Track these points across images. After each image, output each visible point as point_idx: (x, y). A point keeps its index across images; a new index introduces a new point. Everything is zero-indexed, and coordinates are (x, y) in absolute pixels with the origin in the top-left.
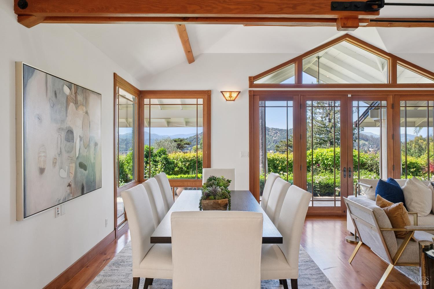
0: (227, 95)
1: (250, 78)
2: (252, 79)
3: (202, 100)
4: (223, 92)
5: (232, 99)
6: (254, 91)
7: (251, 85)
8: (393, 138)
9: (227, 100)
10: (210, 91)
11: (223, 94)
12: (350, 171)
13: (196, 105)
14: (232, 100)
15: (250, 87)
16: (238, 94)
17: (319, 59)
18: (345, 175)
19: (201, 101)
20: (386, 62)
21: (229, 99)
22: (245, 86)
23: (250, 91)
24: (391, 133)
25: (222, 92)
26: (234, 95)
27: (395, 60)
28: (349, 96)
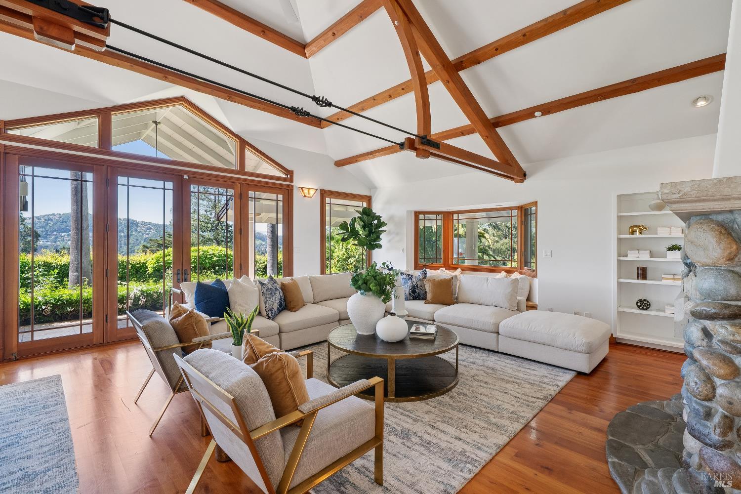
2: (2, 124)
7: (1, 135)
12: (185, 274)
17: (157, 125)
18: (178, 279)
20: (233, 144)
27: (243, 143)
28: (186, 177)
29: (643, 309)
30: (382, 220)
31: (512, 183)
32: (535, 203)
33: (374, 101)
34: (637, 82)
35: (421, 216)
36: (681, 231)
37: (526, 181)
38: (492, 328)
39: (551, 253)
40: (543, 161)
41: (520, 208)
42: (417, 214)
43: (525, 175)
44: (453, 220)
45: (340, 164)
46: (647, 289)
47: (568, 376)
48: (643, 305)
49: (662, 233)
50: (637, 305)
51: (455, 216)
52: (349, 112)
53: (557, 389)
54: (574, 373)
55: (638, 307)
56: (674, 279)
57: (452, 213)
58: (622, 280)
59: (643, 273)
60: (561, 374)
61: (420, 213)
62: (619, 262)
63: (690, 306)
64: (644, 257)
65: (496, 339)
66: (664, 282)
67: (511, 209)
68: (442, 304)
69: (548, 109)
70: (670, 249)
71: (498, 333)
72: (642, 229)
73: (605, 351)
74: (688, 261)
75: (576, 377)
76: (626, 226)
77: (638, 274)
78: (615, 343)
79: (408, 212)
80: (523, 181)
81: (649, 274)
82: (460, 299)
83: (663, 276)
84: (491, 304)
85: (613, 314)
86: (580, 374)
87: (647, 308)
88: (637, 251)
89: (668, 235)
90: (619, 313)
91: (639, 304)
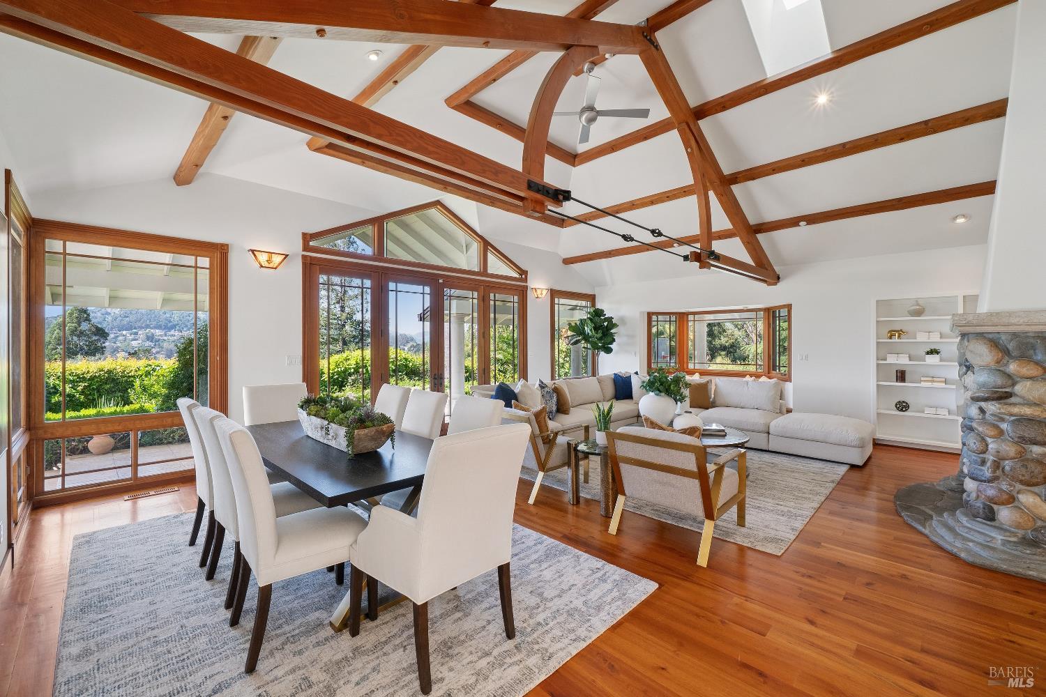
0: (263, 258)
1: (304, 235)
2: (307, 238)
3: (207, 260)
4: (255, 252)
5: (271, 265)
6: (311, 257)
7: (306, 247)
8: (484, 337)
9: (262, 266)
10: (227, 245)
11: (255, 255)
12: (441, 378)
13: (193, 269)
14: (273, 268)
15: (304, 250)
16: (285, 258)
18: (435, 384)
19: (204, 262)
20: (475, 247)
21: (267, 265)
22: (296, 247)
23: (304, 257)
24: (482, 331)
25: (253, 251)
26: (277, 259)
27: (486, 245)
28: (441, 281)
29: (902, 410)
30: (614, 321)
31: (764, 285)
32: (789, 307)
33: (632, 206)
34: (904, 201)
35: (654, 318)
36: (939, 336)
37: (779, 284)
38: (762, 428)
39: (807, 357)
40: (799, 264)
41: (767, 310)
42: (650, 315)
43: (779, 278)
44: (688, 321)
45: (568, 261)
46: (905, 391)
47: (844, 469)
48: (903, 406)
49: (921, 337)
50: (896, 407)
51: (691, 317)
52: (605, 213)
53: (840, 477)
54: (848, 467)
55: (898, 409)
56: (934, 381)
57: (687, 314)
58: (881, 383)
59: (901, 376)
60: (836, 467)
61: (654, 313)
62: (878, 365)
63: (969, 394)
64: (902, 361)
65: (767, 438)
66: (923, 384)
67: (756, 310)
68: (700, 408)
69: (812, 219)
70: (928, 353)
71: (769, 433)
72: (900, 333)
73: (869, 449)
74: (968, 364)
75: (850, 469)
76: (885, 331)
77: (897, 377)
78: (877, 444)
79: (642, 313)
80: (775, 284)
81: (907, 377)
82: (718, 402)
83: (922, 379)
84: (752, 407)
85: (873, 416)
86: (853, 467)
87: (906, 410)
88: (896, 355)
89: (925, 340)
90: (878, 414)
91: (898, 406)
